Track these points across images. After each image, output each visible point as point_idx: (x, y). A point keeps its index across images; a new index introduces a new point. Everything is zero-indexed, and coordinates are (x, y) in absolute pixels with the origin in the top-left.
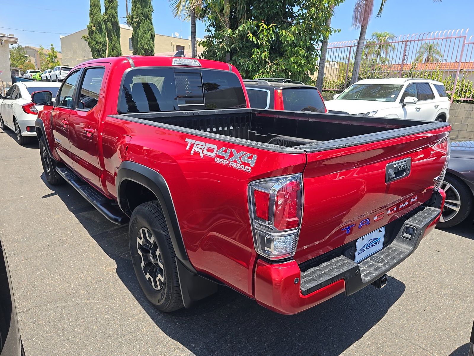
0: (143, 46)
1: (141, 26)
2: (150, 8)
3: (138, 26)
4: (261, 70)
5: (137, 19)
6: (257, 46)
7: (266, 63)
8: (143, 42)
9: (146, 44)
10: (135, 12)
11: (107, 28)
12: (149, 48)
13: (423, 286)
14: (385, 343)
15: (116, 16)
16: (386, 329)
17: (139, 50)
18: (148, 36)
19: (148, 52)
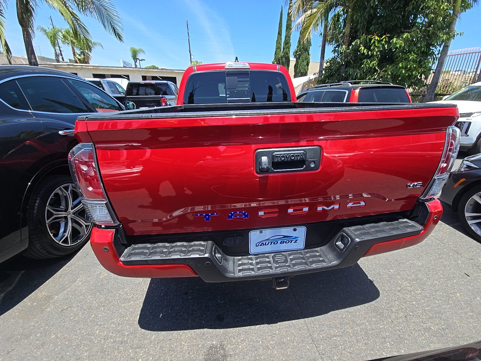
0: (301, 70)
1: (301, 57)
2: (309, 43)
3: (299, 57)
4: (368, 77)
5: (299, 53)
6: (368, 57)
7: (376, 71)
8: (301, 68)
9: (302, 69)
10: (299, 48)
11: (282, 61)
12: (305, 72)
13: (404, 306)
14: (294, 342)
15: (289, 53)
16: (308, 329)
17: (297, 73)
18: (305, 63)
19: (303, 74)
